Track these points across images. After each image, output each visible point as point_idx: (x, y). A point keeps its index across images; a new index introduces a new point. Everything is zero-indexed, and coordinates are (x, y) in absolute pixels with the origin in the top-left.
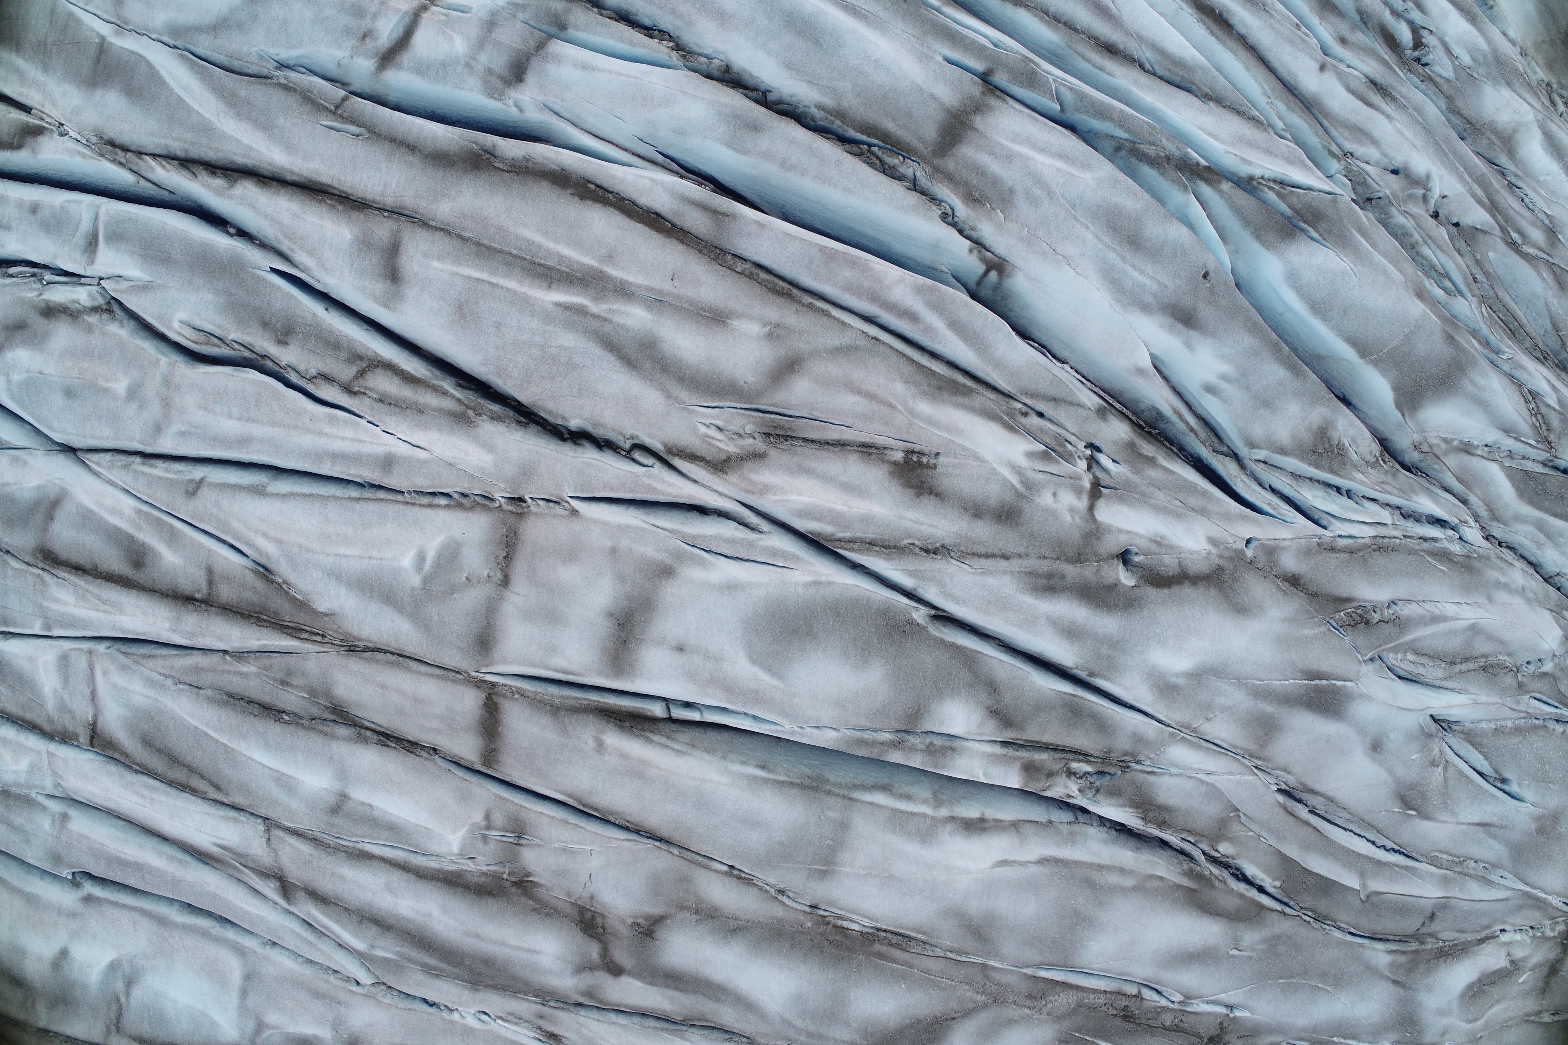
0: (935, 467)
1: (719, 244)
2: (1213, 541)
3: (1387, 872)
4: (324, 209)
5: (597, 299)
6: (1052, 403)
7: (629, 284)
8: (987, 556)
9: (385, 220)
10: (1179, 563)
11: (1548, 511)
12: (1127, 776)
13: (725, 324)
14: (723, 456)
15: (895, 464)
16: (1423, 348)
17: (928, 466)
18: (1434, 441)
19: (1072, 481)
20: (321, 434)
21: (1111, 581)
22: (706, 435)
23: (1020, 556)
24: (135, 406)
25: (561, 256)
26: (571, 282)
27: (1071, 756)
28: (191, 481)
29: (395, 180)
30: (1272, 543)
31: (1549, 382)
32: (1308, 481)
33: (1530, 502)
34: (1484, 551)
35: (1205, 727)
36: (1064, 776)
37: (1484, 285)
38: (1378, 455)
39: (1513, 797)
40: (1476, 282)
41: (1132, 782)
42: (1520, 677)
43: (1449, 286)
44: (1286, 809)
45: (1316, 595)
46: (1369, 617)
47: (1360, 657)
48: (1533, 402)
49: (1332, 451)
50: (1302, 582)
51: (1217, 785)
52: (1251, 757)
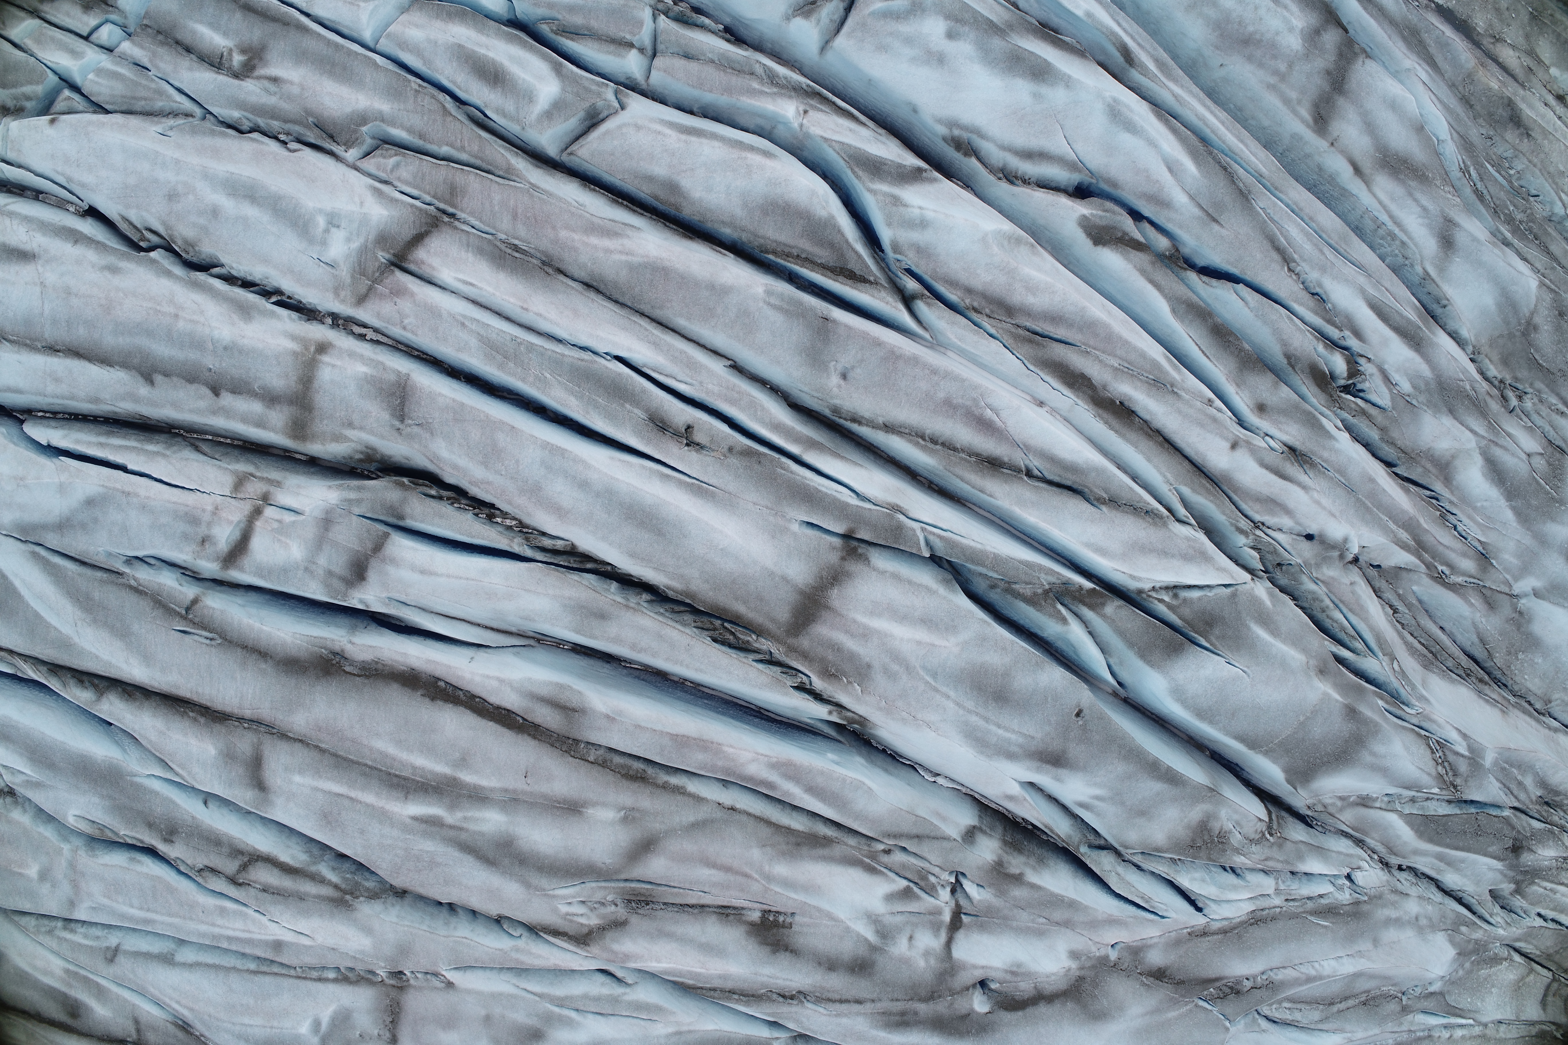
0: (790, 926)
1: (571, 736)
2: (1074, 955)
4: (187, 723)
5: (452, 807)
6: (916, 840)
7: (483, 788)
8: (841, 1001)
9: (245, 732)
11: (1448, 846)
13: (580, 813)
14: (585, 930)
15: (752, 924)
16: (1319, 731)
17: (783, 926)
18: (1328, 801)
19: (932, 917)
20: (213, 925)
21: (964, 1011)
22: (567, 914)
23: (873, 1001)
24: (48, 885)
25: (414, 768)
26: (426, 791)
28: (108, 948)
29: (250, 691)
30: (1139, 944)
31: (1460, 731)
32: (1190, 863)
33: (1431, 841)
34: (1377, 891)
37: (1406, 615)
38: (1264, 829)
40: (1397, 613)
42: (1404, 1000)
43: (1359, 646)
45: (1183, 982)
46: (1239, 987)
47: (1227, 1024)
48: (1440, 751)
49: (1213, 842)
50: (1168, 973)
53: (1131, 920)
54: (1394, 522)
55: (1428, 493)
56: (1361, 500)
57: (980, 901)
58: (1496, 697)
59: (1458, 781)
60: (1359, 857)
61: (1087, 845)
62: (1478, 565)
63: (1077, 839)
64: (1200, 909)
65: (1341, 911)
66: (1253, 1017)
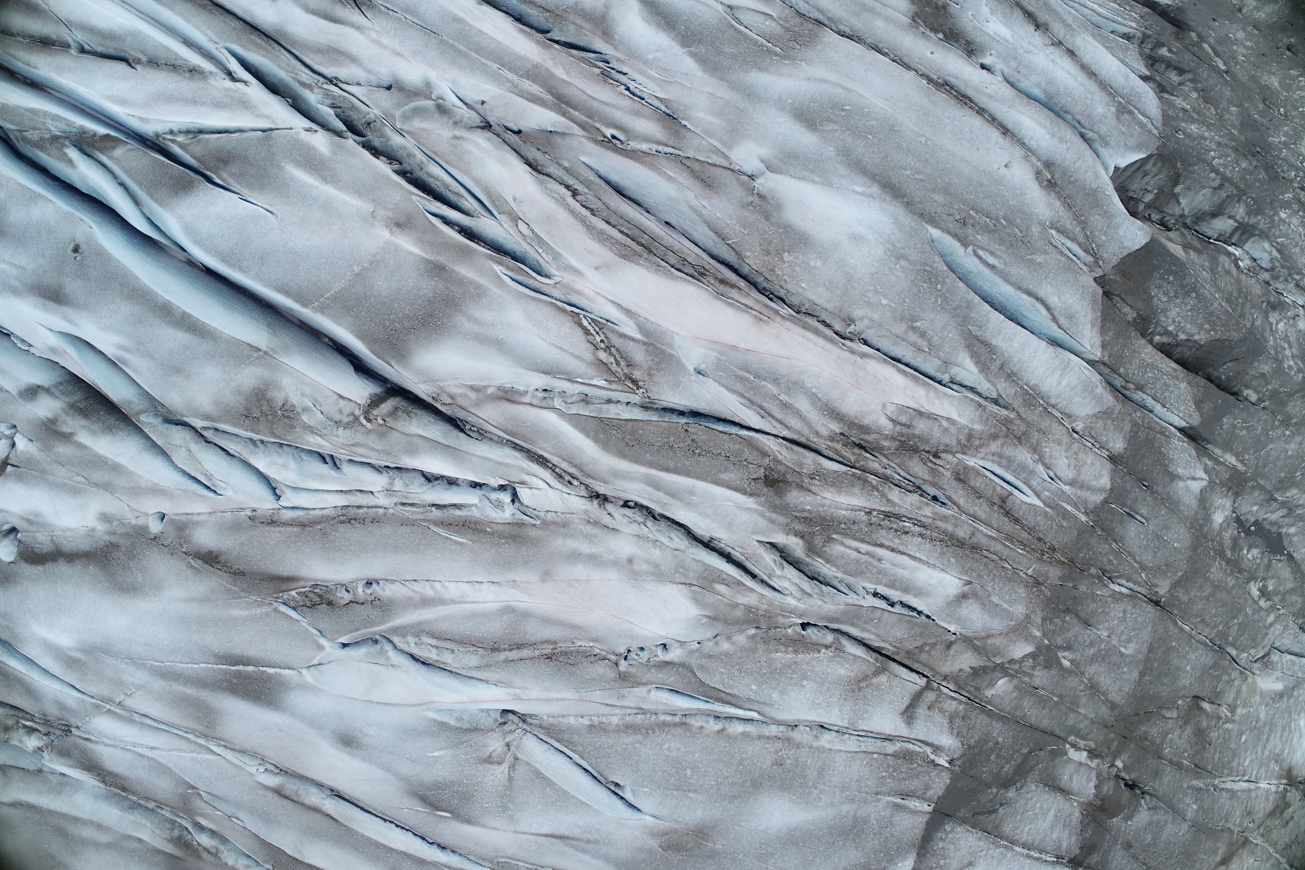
2: (105, 518)
10: (52, 541)
12: (70, 739)
16: (385, 286)
18: (456, 390)
27: (20, 714)
30: (183, 518)
31: (619, 306)
32: (275, 447)
33: (622, 455)
34: (558, 516)
35: (129, 702)
36: (21, 731)
37: (588, 196)
38: (357, 412)
39: (631, 806)
40: (577, 194)
41: (77, 746)
42: (623, 666)
43: (470, 206)
44: (278, 792)
45: (243, 574)
46: (331, 598)
47: (323, 641)
48: (600, 333)
49: (274, 414)
50: (222, 559)
51: (162, 760)
52: (205, 736)
53: (179, 492)
54: (510, 70)
55: (592, 55)
56: (447, 43)
57: (22, 452)
58: (750, 303)
59: (637, 374)
60: (522, 470)
61: (160, 419)
62: (664, 127)
63: (141, 407)
64: (278, 497)
65: (488, 529)
66: (382, 648)
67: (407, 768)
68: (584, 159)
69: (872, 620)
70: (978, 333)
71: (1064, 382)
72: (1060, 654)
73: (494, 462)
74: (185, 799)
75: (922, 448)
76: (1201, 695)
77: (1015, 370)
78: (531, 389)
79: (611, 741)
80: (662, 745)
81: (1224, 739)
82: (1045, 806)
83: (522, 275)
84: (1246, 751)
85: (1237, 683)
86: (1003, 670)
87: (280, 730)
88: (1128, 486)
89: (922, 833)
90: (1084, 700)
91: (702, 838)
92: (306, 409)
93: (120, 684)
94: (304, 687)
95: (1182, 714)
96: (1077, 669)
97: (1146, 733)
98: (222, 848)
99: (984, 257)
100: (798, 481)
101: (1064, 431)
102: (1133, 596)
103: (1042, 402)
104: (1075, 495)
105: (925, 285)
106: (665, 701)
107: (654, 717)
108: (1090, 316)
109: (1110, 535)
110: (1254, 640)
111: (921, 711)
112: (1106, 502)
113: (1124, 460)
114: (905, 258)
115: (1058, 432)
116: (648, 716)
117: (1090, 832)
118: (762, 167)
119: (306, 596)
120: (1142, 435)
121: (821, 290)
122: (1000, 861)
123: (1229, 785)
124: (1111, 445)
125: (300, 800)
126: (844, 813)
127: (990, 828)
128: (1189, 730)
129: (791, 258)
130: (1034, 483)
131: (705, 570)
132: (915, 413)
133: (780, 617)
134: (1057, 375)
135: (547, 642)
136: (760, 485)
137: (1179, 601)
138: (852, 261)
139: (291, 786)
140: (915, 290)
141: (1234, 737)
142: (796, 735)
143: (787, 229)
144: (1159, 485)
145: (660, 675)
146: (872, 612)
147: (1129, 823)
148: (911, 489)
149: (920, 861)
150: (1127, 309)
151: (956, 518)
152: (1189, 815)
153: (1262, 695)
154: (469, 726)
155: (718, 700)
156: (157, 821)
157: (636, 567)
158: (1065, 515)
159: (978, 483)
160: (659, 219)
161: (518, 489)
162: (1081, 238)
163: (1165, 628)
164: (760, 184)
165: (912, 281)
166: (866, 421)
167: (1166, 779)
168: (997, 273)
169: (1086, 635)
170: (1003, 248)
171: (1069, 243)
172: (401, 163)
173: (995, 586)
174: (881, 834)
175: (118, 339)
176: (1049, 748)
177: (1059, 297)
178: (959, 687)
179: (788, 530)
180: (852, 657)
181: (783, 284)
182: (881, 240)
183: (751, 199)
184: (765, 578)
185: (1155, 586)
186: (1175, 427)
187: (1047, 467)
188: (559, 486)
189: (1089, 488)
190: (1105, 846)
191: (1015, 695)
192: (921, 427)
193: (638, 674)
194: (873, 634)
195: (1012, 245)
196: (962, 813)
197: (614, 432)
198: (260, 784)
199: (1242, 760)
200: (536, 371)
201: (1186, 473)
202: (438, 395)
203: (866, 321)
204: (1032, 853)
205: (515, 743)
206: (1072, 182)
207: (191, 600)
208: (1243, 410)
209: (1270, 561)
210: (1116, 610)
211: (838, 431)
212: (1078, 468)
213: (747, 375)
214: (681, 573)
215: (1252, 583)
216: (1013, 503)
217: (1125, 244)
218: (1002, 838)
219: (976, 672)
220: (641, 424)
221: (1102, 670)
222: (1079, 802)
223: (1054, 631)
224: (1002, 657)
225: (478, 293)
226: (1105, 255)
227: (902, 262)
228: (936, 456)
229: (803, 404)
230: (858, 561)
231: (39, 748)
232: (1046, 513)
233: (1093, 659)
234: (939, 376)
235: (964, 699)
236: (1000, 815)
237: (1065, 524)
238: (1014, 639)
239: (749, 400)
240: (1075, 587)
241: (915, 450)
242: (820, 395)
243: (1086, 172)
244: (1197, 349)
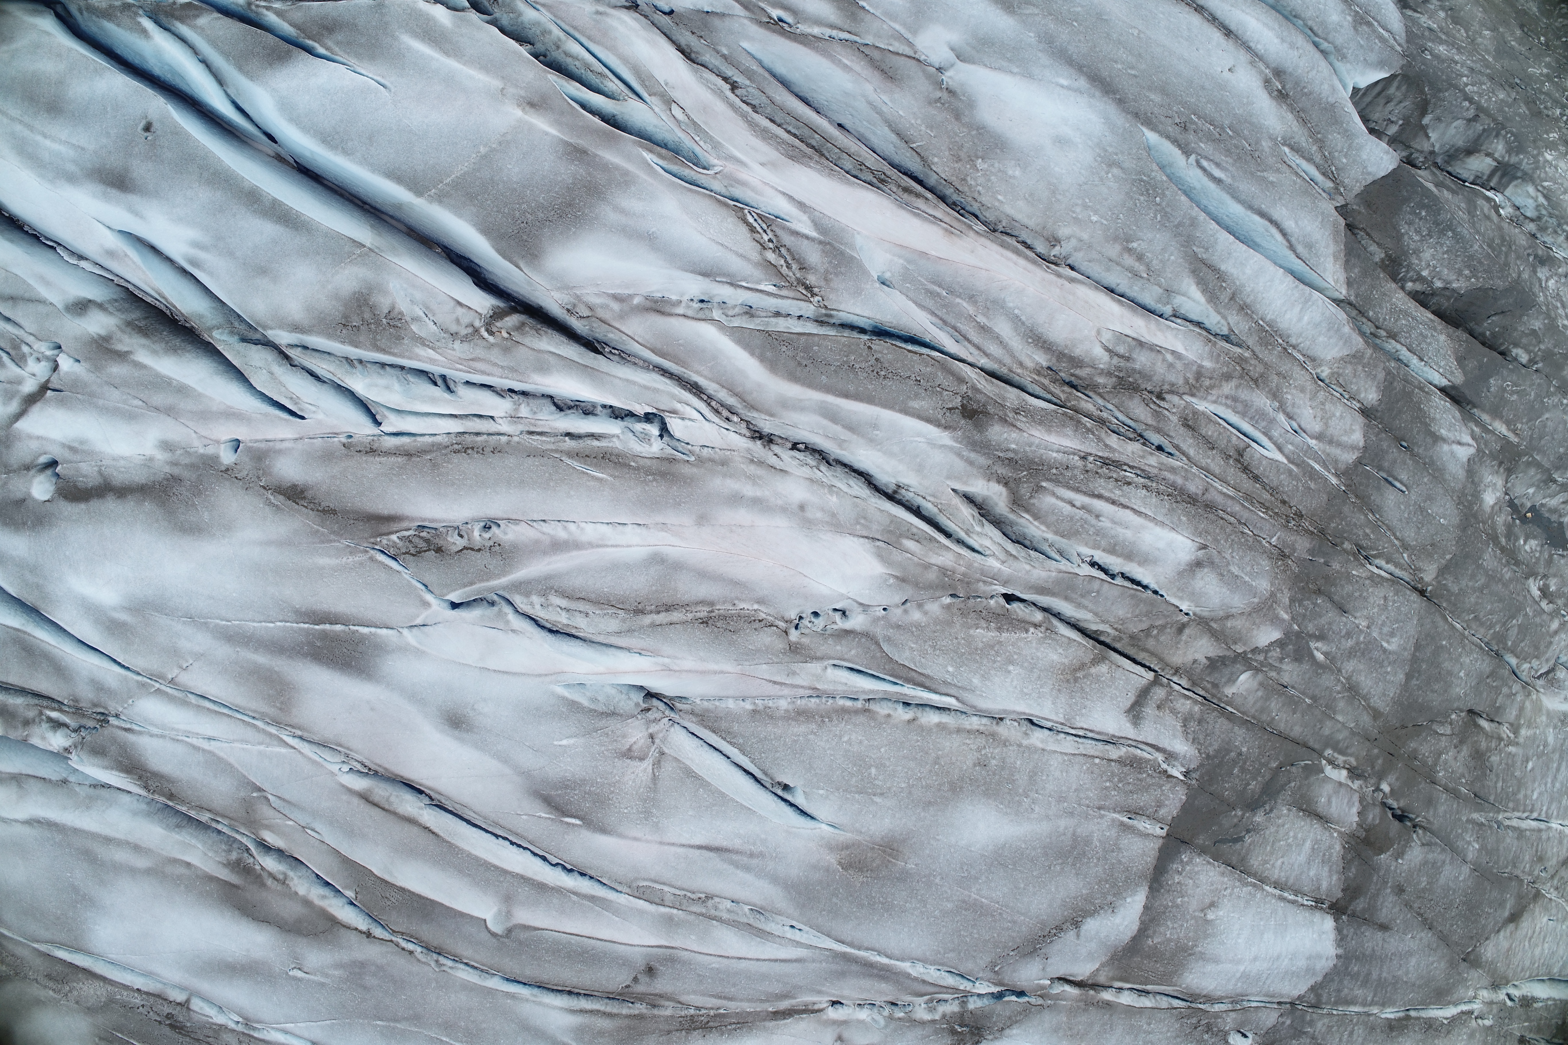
2: (166, 446)
3: (555, 901)
6: (11, 302)
10: (100, 472)
11: (829, 390)
12: (107, 731)
16: (516, 170)
18: (595, 301)
21: (16, 495)
27: (45, 703)
30: (263, 445)
31: (791, 198)
32: (376, 367)
33: (793, 378)
34: (715, 453)
35: (185, 678)
36: (45, 726)
37: (749, 89)
38: (477, 324)
39: (803, 813)
40: (737, 88)
41: (114, 740)
42: (794, 635)
43: (615, 87)
44: (365, 797)
45: (334, 512)
46: (441, 543)
47: (429, 597)
48: (769, 231)
49: (378, 323)
50: (309, 494)
51: (221, 754)
52: (277, 723)
53: (259, 416)
57: (67, 373)
58: (939, 214)
59: (811, 279)
60: (673, 397)
61: (236, 337)
62: (839, 8)
63: (214, 322)
64: (379, 424)
65: (633, 464)
66: (500, 610)
67: (528, 760)
68: (745, 45)
69: (1089, 592)
70: (1204, 256)
71: (1306, 318)
72: (1313, 645)
73: (640, 386)
74: (248, 806)
75: (1143, 386)
76: (1477, 709)
77: (1248, 301)
78: (685, 298)
79: (779, 731)
80: (840, 737)
81: (1507, 764)
82: (1300, 836)
83: (676, 164)
84: (1534, 781)
85: (1519, 698)
86: (1245, 660)
87: (372, 709)
88: (1385, 445)
89: (1155, 862)
90: (1341, 704)
91: (890, 855)
92: (415, 319)
93: (175, 653)
94: (405, 649)
95: (1456, 731)
96: (1331, 665)
97: (1415, 750)
98: (291, 874)
99: (1208, 168)
100: (1001, 413)
101: (1308, 377)
102: (1395, 580)
103: (1280, 341)
104: (1324, 452)
105: (1142, 198)
106: (844, 680)
107: (831, 701)
108: (1332, 248)
109: (1366, 504)
110: (1537, 648)
111: (1149, 710)
112: (1359, 462)
113: (1379, 414)
114: (1119, 165)
115: (1300, 377)
116: (824, 700)
117: (1353, 870)
118: (952, 56)
119: (410, 541)
120: (1398, 386)
121: (1021, 204)
122: (1247, 902)
123: (1515, 823)
124: (1362, 395)
125: (391, 808)
126: (1061, 829)
127: (1234, 860)
128: (1465, 751)
129: (986, 166)
130: (1275, 434)
131: (892, 522)
132: (1134, 343)
133: (981, 584)
134: (1297, 309)
135: (702, 602)
136: (957, 416)
137: (1448, 591)
138: (1057, 169)
139: (382, 791)
140: (1130, 204)
141: (1519, 763)
142: (1002, 730)
143: (981, 130)
144: (1420, 447)
145: (838, 648)
146: (1089, 582)
147: (1400, 861)
148: (1132, 436)
149: (1153, 898)
150: (1373, 248)
151: (1186, 470)
152: (1470, 856)
153: (1549, 714)
154: (605, 709)
155: (909, 680)
156: (210, 842)
157: (809, 514)
158: (1313, 474)
159: (1209, 431)
160: (831, 121)
161: (667, 420)
162: (1318, 158)
163: (1433, 622)
164: (950, 77)
165: (1127, 193)
166: (1078, 352)
167: (1442, 809)
168: (1223, 189)
169: (1342, 623)
170: (1230, 160)
171: (1305, 165)
172: (533, 44)
173: (1234, 554)
174: (1106, 859)
175: (192, 233)
176: (1302, 763)
177: (1296, 223)
178: (1194, 684)
179: (990, 475)
180: (1066, 640)
181: (976, 195)
182: (1090, 143)
183: (938, 94)
184: (962, 535)
185: (1420, 570)
186: (1435, 386)
187: (1290, 417)
188: (716, 419)
189: (1339, 444)
190: (1373, 889)
191: (1260, 693)
192: (1142, 360)
193: (812, 646)
194: (1090, 611)
195: (1240, 158)
196: (1200, 840)
197: (784, 349)
198: (343, 786)
199: (1529, 792)
200: (692, 272)
201: (1450, 436)
202: (574, 306)
203: (1074, 242)
204: (1286, 895)
205: (661, 735)
206: (1306, 94)
207: (269, 543)
208: (1512, 371)
209: (1551, 556)
210: (1376, 595)
211: (1045, 364)
212: (1326, 420)
213: (938, 290)
214: (863, 525)
215: (1531, 580)
216: (1252, 457)
217: (1370, 169)
218: (1249, 874)
219: (1214, 664)
220: (816, 338)
221: (1362, 667)
222: (1339, 832)
223: (1304, 616)
224: (1244, 645)
225: (626, 181)
226: (1346, 181)
227: (1115, 171)
228: (1160, 397)
229: (1003, 328)
230: (1072, 518)
231: (66, 749)
232: (1290, 472)
233: (1351, 653)
234: (1160, 307)
235: (1200, 699)
236: (1246, 845)
237: (1312, 486)
238: (1257, 621)
239: (941, 319)
240: (1327, 564)
241: (1135, 388)
242: (1023, 318)
243: (1322, 84)
244: (1456, 299)
